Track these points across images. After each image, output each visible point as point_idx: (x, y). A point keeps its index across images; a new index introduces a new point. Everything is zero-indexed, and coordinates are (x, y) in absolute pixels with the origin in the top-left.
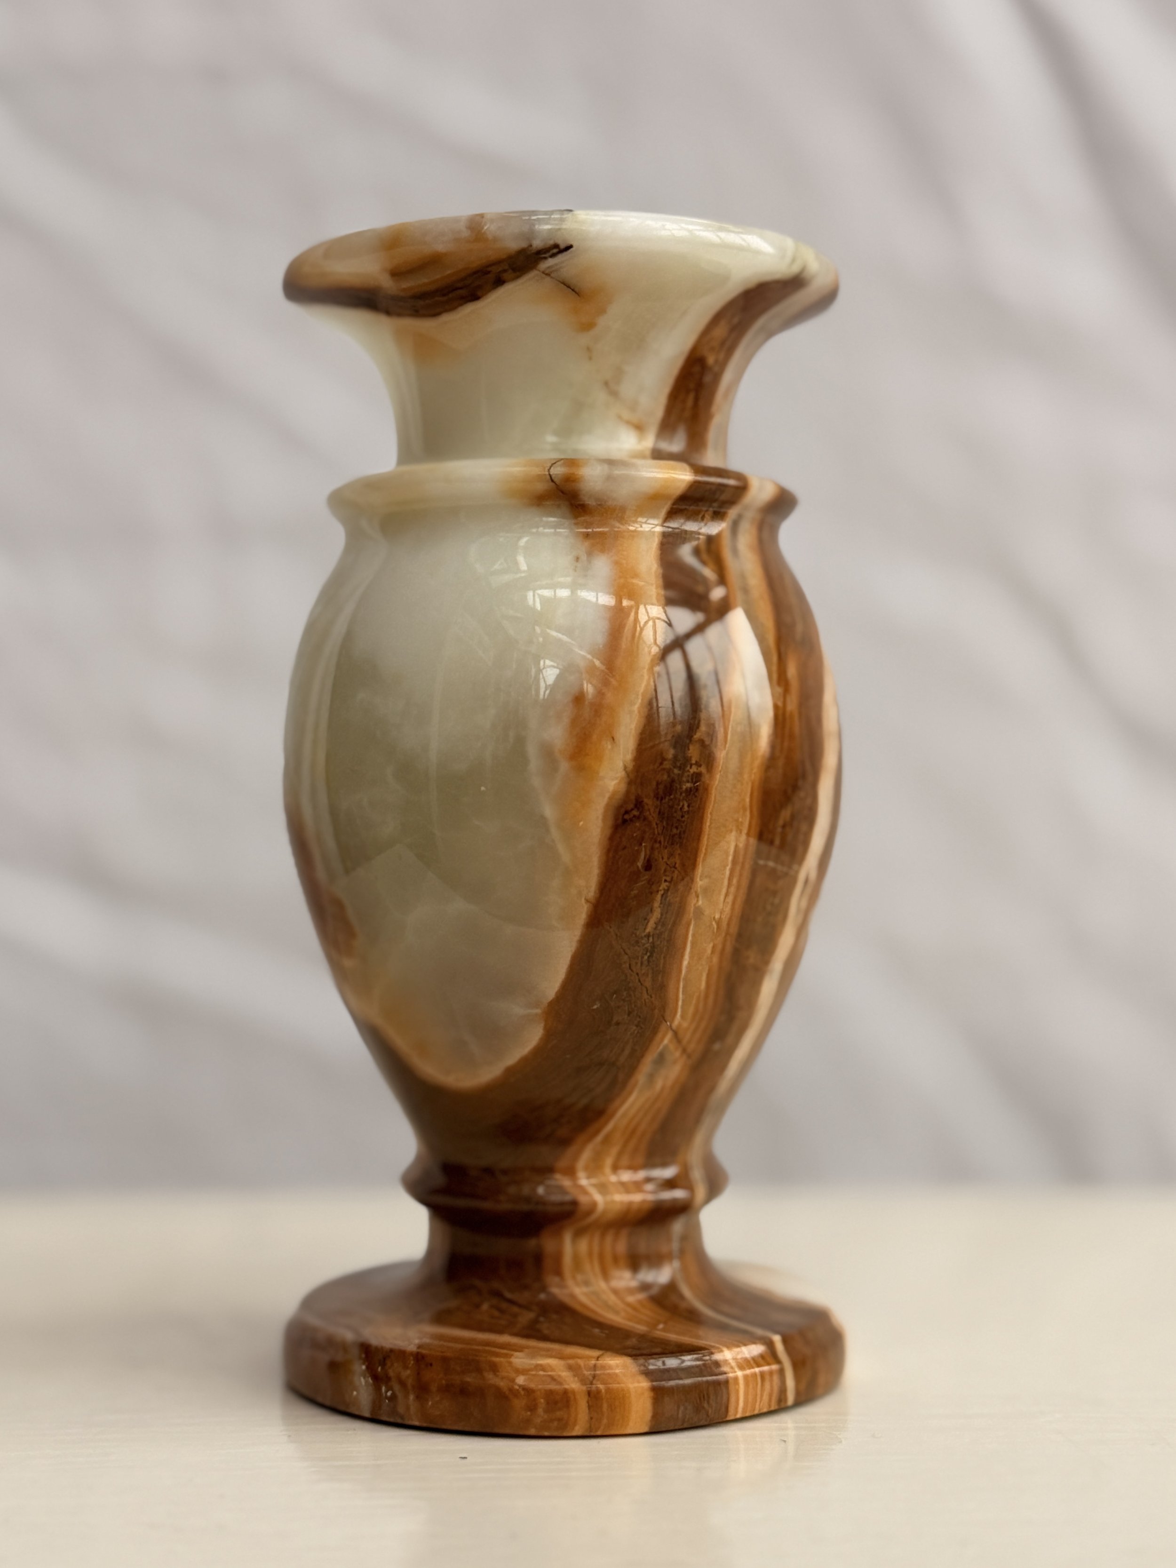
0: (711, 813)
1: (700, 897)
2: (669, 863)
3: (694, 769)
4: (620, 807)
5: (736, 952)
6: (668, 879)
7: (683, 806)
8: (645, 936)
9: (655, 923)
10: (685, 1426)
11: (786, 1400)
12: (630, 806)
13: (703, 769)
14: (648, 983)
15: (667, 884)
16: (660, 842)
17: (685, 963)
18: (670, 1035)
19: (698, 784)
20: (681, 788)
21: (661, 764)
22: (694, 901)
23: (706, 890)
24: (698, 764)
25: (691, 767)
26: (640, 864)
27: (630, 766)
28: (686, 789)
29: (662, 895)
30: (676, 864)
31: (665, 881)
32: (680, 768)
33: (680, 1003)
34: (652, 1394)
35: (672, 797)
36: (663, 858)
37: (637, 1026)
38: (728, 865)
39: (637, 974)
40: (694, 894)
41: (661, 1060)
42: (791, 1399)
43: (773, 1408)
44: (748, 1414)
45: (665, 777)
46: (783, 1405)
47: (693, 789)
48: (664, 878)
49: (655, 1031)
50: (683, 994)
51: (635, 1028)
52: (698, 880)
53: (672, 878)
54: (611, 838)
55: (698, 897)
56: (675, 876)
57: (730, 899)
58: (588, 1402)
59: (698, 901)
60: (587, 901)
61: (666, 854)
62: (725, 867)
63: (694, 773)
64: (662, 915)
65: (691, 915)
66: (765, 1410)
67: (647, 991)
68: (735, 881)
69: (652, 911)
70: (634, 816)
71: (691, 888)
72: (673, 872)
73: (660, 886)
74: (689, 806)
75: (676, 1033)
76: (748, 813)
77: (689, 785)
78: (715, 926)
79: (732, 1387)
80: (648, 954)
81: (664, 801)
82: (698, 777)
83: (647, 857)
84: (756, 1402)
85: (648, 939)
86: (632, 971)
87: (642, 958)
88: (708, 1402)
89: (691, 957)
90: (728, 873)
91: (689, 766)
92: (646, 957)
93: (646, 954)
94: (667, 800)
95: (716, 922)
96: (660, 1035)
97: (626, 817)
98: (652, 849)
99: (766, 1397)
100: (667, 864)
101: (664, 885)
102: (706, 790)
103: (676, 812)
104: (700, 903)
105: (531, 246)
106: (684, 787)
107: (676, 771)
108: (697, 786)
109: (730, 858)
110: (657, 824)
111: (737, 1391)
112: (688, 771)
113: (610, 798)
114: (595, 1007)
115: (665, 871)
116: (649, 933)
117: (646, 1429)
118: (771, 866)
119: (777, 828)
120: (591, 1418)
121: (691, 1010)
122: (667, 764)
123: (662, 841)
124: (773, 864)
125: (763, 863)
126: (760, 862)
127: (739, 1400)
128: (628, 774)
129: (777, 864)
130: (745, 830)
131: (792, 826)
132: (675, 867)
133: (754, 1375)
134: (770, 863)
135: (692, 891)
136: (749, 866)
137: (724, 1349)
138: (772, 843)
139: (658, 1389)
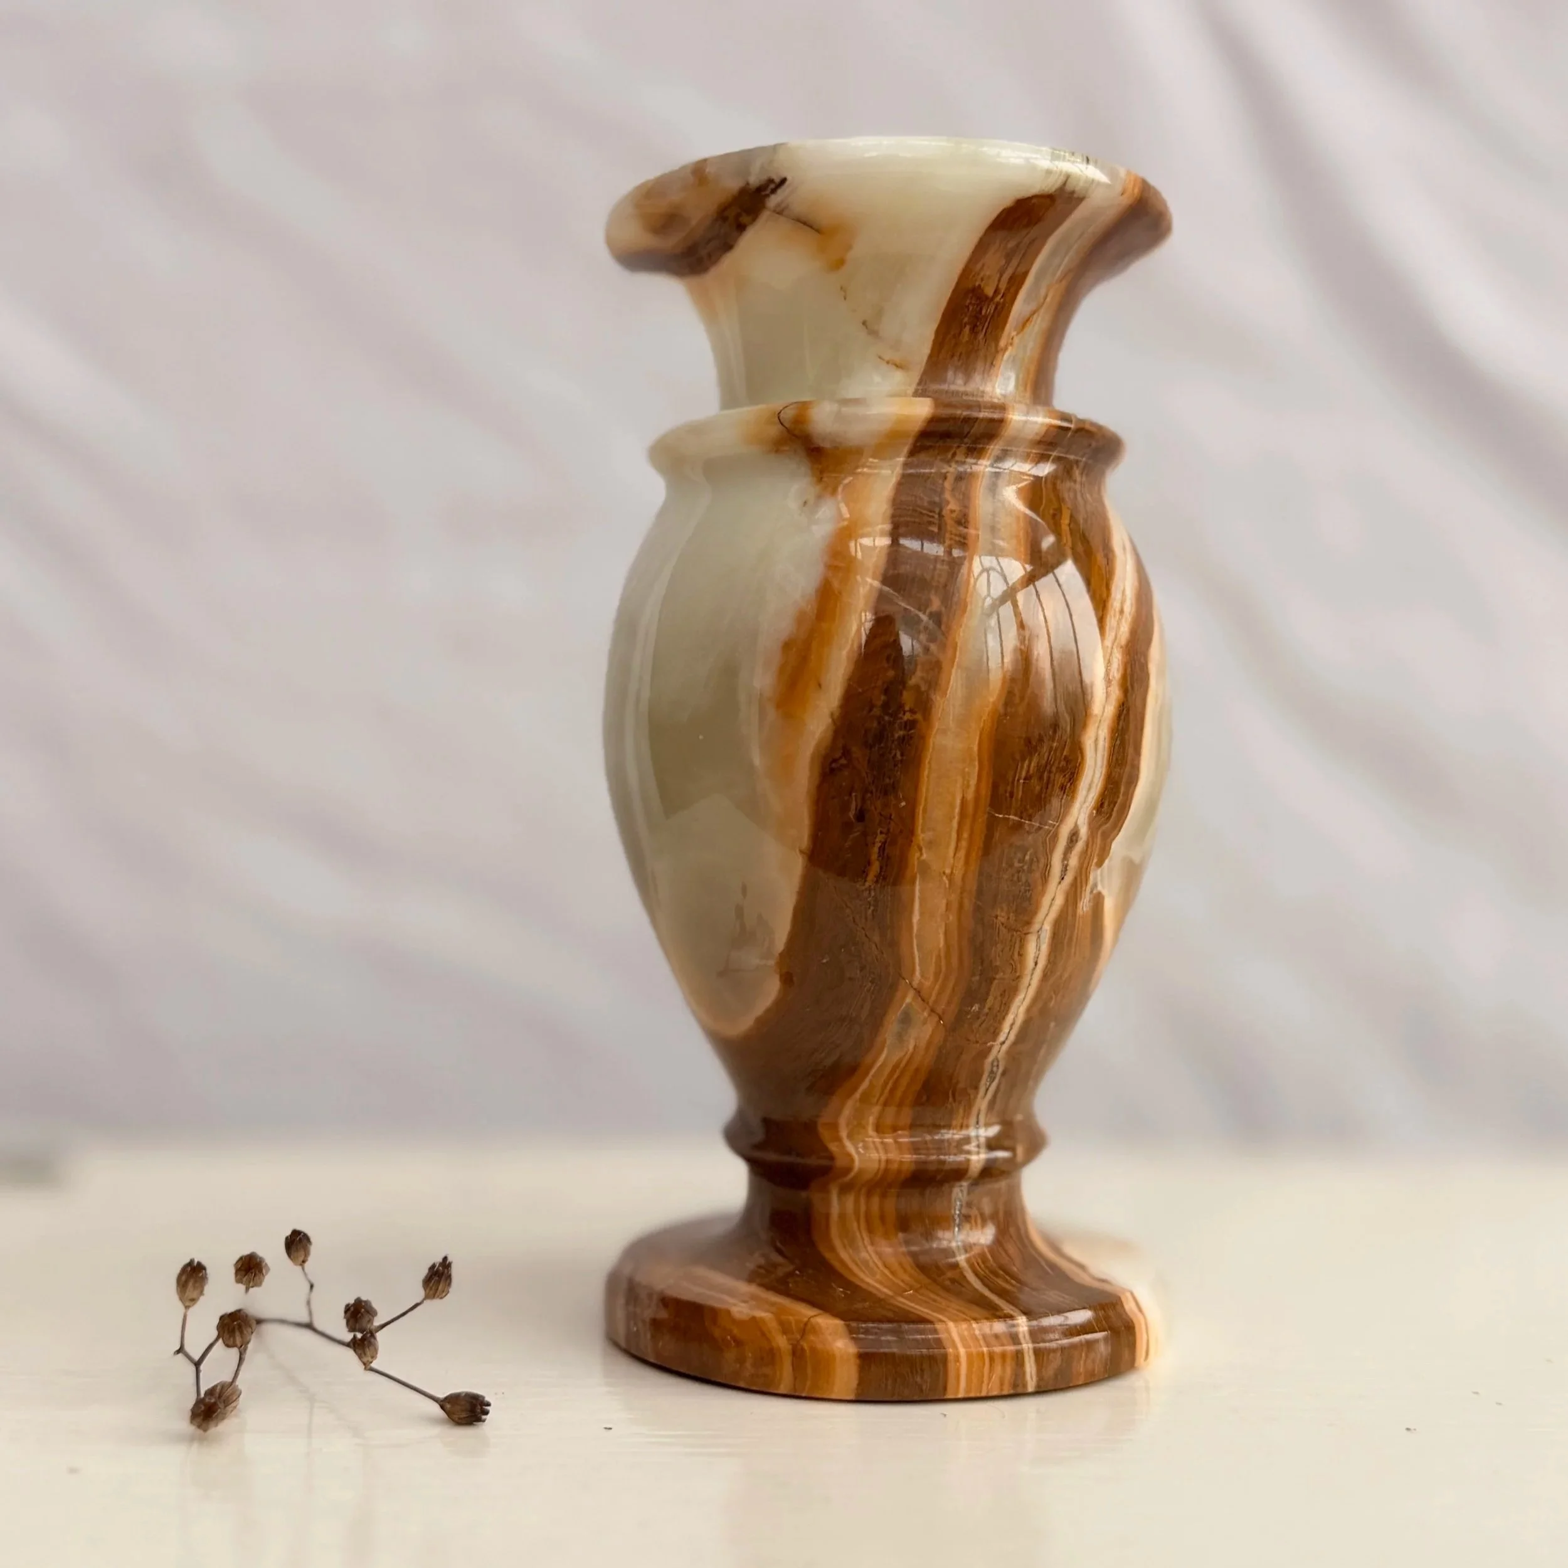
0: (929, 763)
1: (924, 851)
2: (883, 813)
3: (907, 716)
4: (825, 757)
5: (977, 909)
6: (884, 831)
7: (895, 755)
8: (866, 889)
9: (875, 876)
10: (895, 1398)
11: (1025, 1386)
12: (838, 755)
13: (918, 716)
14: (876, 938)
15: (884, 835)
16: (872, 793)
17: (916, 918)
18: (911, 994)
19: (912, 731)
20: (893, 736)
21: (870, 710)
22: (917, 855)
23: (931, 844)
24: (912, 711)
25: (904, 714)
26: (852, 814)
27: (837, 714)
28: (899, 737)
29: (880, 848)
30: (891, 815)
31: (881, 833)
32: (891, 715)
33: (917, 961)
34: (858, 1361)
35: (882, 745)
36: (876, 808)
37: (872, 982)
38: (954, 817)
39: (863, 928)
40: (916, 847)
41: (906, 1020)
42: (1031, 1384)
43: (1005, 1392)
44: (972, 1395)
45: (875, 724)
46: (1020, 1390)
47: (906, 737)
48: (880, 829)
49: (893, 987)
50: (918, 951)
51: (870, 984)
52: (919, 832)
53: (889, 830)
54: (819, 787)
55: (920, 849)
56: (892, 830)
57: (962, 854)
58: (793, 1362)
59: (921, 854)
60: (801, 852)
61: (879, 803)
62: (951, 819)
63: (908, 720)
64: (881, 868)
65: (916, 870)
66: (995, 1393)
67: (876, 946)
68: (965, 835)
69: (869, 863)
70: (842, 765)
71: (912, 841)
72: (889, 823)
73: (875, 838)
74: (902, 755)
75: (918, 992)
77: (901, 733)
78: (947, 882)
79: (951, 1366)
80: (872, 908)
81: (873, 749)
82: (912, 724)
83: (859, 808)
84: (982, 1382)
85: (870, 893)
86: (857, 925)
87: (866, 912)
88: (922, 1377)
89: (922, 914)
90: (955, 825)
91: (902, 712)
92: (870, 911)
93: (869, 908)
94: (876, 748)
95: (947, 877)
96: (899, 994)
97: (834, 765)
98: (863, 799)
99: (995, 1380)
100: (881, 815)
101: (880, 838)
102: (923, 738)
103: (887, 761)
104: (925, 856)
105: (748, 184)
106: (896, 736)
107: (887, 718)
108: (912, 733)
109: (957, 810)
110: (867, 773)
111: (958, 1371)
112: (901, 718)
113: (818, 746)
114: (825, 961)
115: (880, 822)
116: (870, 887)
117: (852, 1397)
118: (1013, 820)
119: (1018, 780)
120: (795, 1378)
121: (932, 969)
122: (877, 711)
123: (874, 790)
124: (1016, 818)
125: (1001, 816)
126: (997, 815)
127: (961, 1379)
128: (833, 720)
129: (1021, 818)
130: (973, 782)
131: (1041, 778)
132: (890, 818)
133: (981, 1355)
134: (1012, 817)
135: (913, 844)
136: (982, 819)
137: (951, 1325)
138: (1012, 795)
139: (865, 1357)
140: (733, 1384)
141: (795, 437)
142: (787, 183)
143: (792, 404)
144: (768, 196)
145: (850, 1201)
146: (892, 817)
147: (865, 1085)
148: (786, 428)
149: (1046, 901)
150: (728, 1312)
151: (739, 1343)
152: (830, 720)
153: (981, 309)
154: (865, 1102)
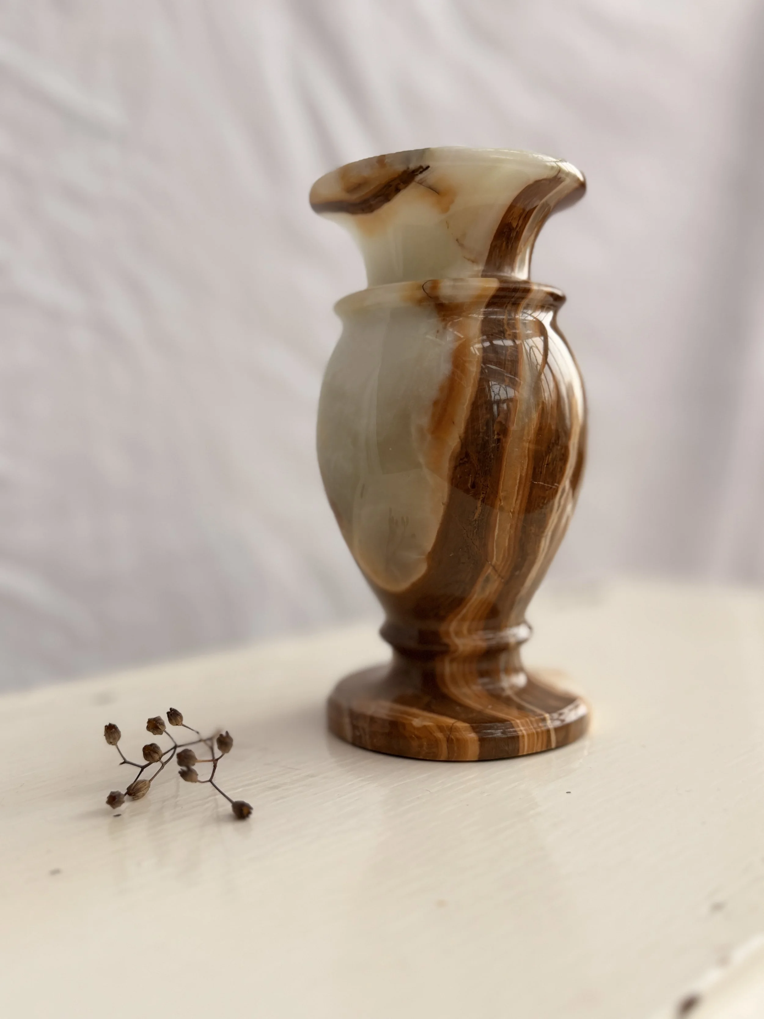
0: (506, 459)
1: (502, 501)
2: (484, 484)
3: (496, 437)
4: (457, 457)
5: (523, 528)
6: (484, 492)
7: (491, 455)
8: (474, 521)
9: (479, 514)
10: (496, 758)
11: (551, 746)
12: (463, 456)
13: (501, 437)
14: (477, 543)
15: (484, 495)
16: (479, 474)
17: (496, 533)
18: (491, 568)
21: (478, 435)
22: (499, 503)
23: (505, 498)
24: (498, 434)
26: (469, 485)
27: (462, 436)
28: (493, 447)
29: (482, 501)
30: (488, 485)
31: (483, 493)
32: (489, 436)
33: (495, 553)
34: (479, 743)
35: (485, 451)
36: (481, 482)
37: (473, 564)
38: (516, 485)
39: (471, 539)
40: (498, 500)
41: (487, 580)
42: (553, 745)
43: (543, 749)
44: (530, 753)
45: (481, 441)
46: (549, 748)
47: (496, 447)
48: (482, 492)
49: (483, 566)
50: (496, 548)
52: (500, 492)
53: (486, 492)
54: (454, 473)
55: (501, 500)
56: (488, 492)
57: (519, 502)
58: (447, 746)
59: (501, 503)
60: (443, 504)
61: (482, 480)
63: (497, 439)
64: (482, 510)
65: (498, 510)
66: (538, 751)
67: (477, 547)
68: (521, 492)
69: (476, 508)
70: (465, 461)
71: (497, 497)
72: (487, 489)
73: (480, 496)
74: (494, 456)
75: (494, 567)
76: (527, 458)
77: (494, 445)
78: (511, 515)
79: (521, 738)
80: (476, 529)
81: (480, 453)
82: (499, 440)
83: (473, 481)
84: (534, 747)
85: (476, 523)
86: (468, 537)
87: (473, 531)
88: (508, 747)
89: (499, 531)
90: (516, 488)
91: (494, 435)
92: (475, 531)
94: (482, 453)
95: (511, 513)
96: (485, 568)
97: (461, 461)
98: (475, 477)
99: (540, 745)
100: (483, 485)
101: (482, 496)
102: (504, 447)
103: (487, 459)
104: (502, 504)
105: (408, 168)
106: (491, 446)
107: (487, 438)
108: (498, 445)
109: (518, 481)
110: (477, 465)
111: (524, 742)
112: (493, 438)
113: (453, 452)
114: (451, 555)
115: (483, 488)
116: (476, 519)
117: (476, 759)
118: (541, 484)
119: (544, 466)
120: (449, 753)
121: (501, 556)
122: (481, 435)
123: (480, 473)
124: (542, 483)
125: (536, 483)
126: (535, 482)
127: (525, 746)
128: (461, 440)
129: (545, 483)
130: (525, 467)
131: (553, 464)
132: (487, 486)
133: (533, 734)
134: (541, 483)
135: (497, 498)
136: (528, 484)
137: (518, 721)
138: (541, 473)
139: (482, 740)
140: (417, 757)
141: (431, 297)
142: (429, 169)
143: (429, 281)
144: (417, 175)
145: (454, 666)
146: (488, 486)
147: (464, 611)
148: (427, 293)
149: (551, 521)
150: (411, 725)
151: (419, 738)
152: (459, 440)
153: (510, 234)
154: (463, 619)
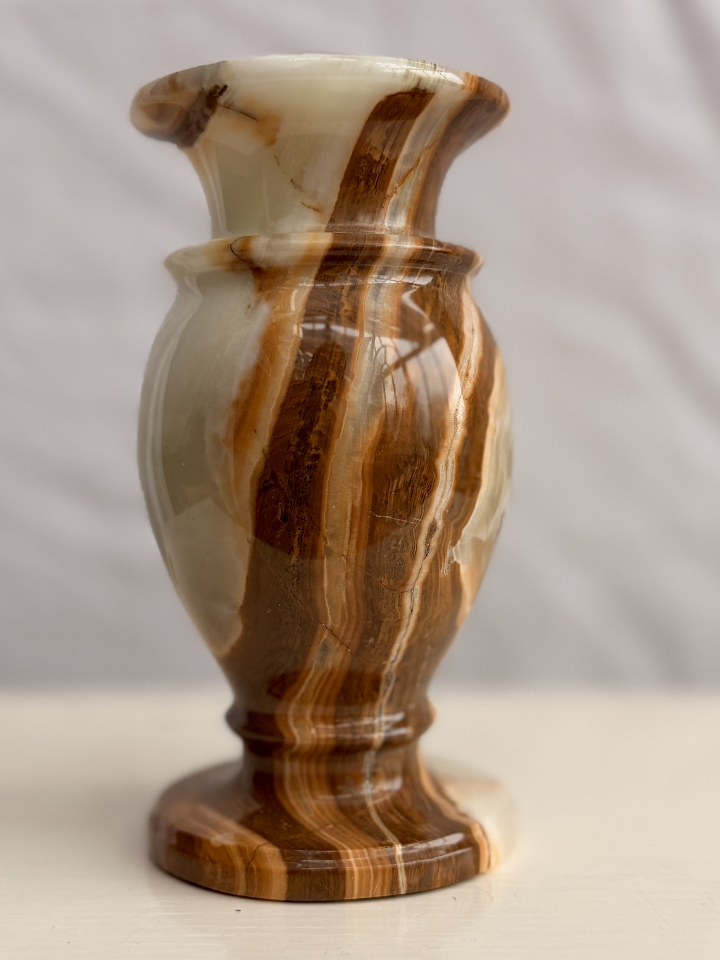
0: (329, 483)
1: (328, 540)
2: (300, 517)
3: (313, 452)
4: (261, 479)
5: (367, 578)
6: (301, 528)
7: (306, 477)
9: (297, 558)
10: (311, 900)
11: (399, 890)
12: (268, 478)
13: (321, 452)
14: (300, 597)
15: (300, 531)
16: (291, 502)
17: (326, 584)
18: (326, 633)
19: (317, 462)
20: (304, 465)
21: (288, 448)
22: (324, 543)
23: (332, 536)
24: (317, 448)
25: (311, 450)
26: (279, 517)
27: (267, 450)
28: (308, 466)
29: (298, 539)
30: (305, 517)
31: (299, 529)
32: (302, 452)
33: (329, 612)
34: (287, 876)
35: (297, 471)
36: (294, 513)
37: (300, 625)
38: (347, 518)
39: (292, 591)
40: (322, 538)
41: (325, 649)
42: (403, 891)
43: (385, 895)
44: (363, 897)
45: (292, 458)
46: (395, 893)
47: (313, 466)
48: (298, 527)
49: (314, 630)
50: (329, 605)
51: (299, 627)
52: (324, 528)
53: (304, 527)
54: (257, 499)
55: (326, 540)
56: (306, 527)
57: (354, 542)
58: (246, 875)
59: (326, 543)
60: (248, 541)
61: (296, 510)
62: (345, 520)
63: (313, 454)
64: (300, 552)
65: (323, 552)
66: (379, 895)
67: (301, 602)
68: (356, 530)
69: (292, 549)
70: (271, 484)
71: (319, 534)
72: (304, 523)
73: (295, 532)
74: (310, 478)
75: (331, 631)
76: (361, 482)
77: (310, 463)
78: (345, 560)
79: (348, 875)
80: (296, 578)
81: (291, 474)
82: (317, 457)
83: (283, 512)
84: (369, 889)
85: (294, 569)
86: (287, 589)
87: (293, 581)
88: (329, 886)
89: (330, 581)
90: (348, 523)
91: (309, 450)
92: (295, 580)
93: (294, 578)
94: (293, 473)
95: (345, 557)
96: (319, 632)
97: (266, 485)
98: (286, 507)
99: (378, 887)
100: (298, 518)
101: (298, 532)
102: (324, 466)
103: (301, 482)
104: (329, 544)
107: (299, 453)
108: (316, 463)
109: (349, 514)
110: (287, 490)
111: (353, 881)
112: (309, 453)
113: (255, 472)
114: (269, 612)
115: (298, 522)
116: (294, 564)
117: (284, 899)
118: (389, 519)
119: (391, 493)
120: (248, 886)
121: (339, 617)
122: (293, 449)
123: (293, 501)
124: (391, 518)
125: (380, 516)
126: (377, 516)
127: (355, 886)
128: (265, 455)
129: (394, 517)
130: (359, 494)
131: (407, 490)
132: (304, 519)
133: (368, 871)
134: (387, 517)
135: (321, 536)
136: (366, 519)
137: (350, 851)
138: (386, 503)
139: (292, 873)
140: (211, 888)
141: (243, 260)
142: (228, 88)
143: (240, 238)
144: (217, 97)
145: (297, 765)
146: (306, 519)
147: (303, 690)
148: (236, 255)
149: (415, 570)
150: (208, 842)
151: (213, 861)
152: (262, 455)
153: (372, 170)
154: (303, 701)
